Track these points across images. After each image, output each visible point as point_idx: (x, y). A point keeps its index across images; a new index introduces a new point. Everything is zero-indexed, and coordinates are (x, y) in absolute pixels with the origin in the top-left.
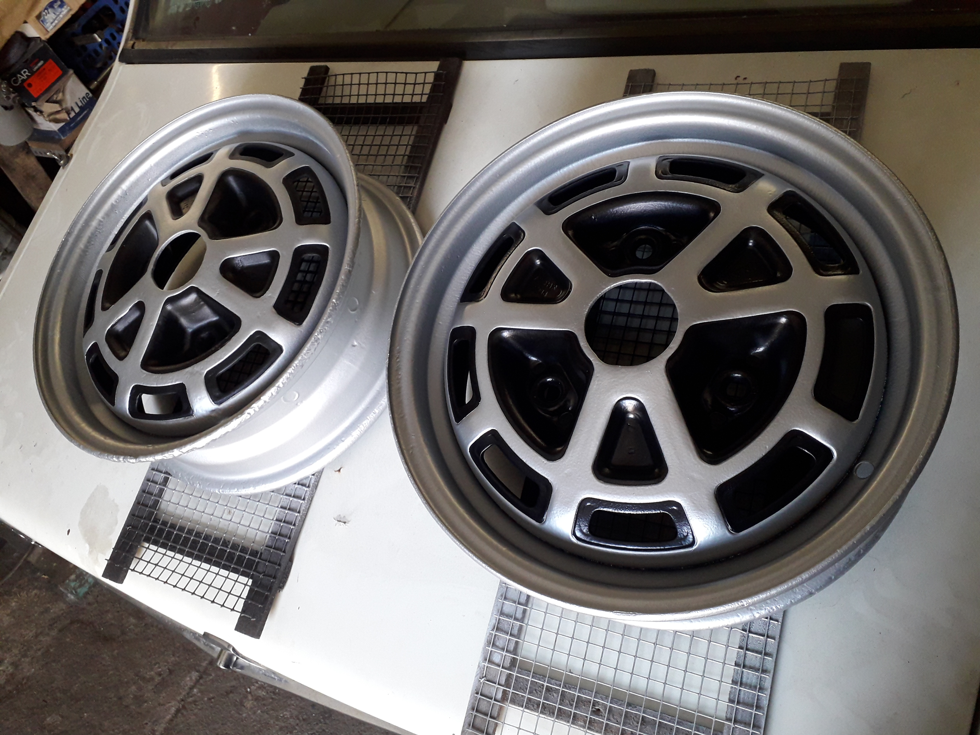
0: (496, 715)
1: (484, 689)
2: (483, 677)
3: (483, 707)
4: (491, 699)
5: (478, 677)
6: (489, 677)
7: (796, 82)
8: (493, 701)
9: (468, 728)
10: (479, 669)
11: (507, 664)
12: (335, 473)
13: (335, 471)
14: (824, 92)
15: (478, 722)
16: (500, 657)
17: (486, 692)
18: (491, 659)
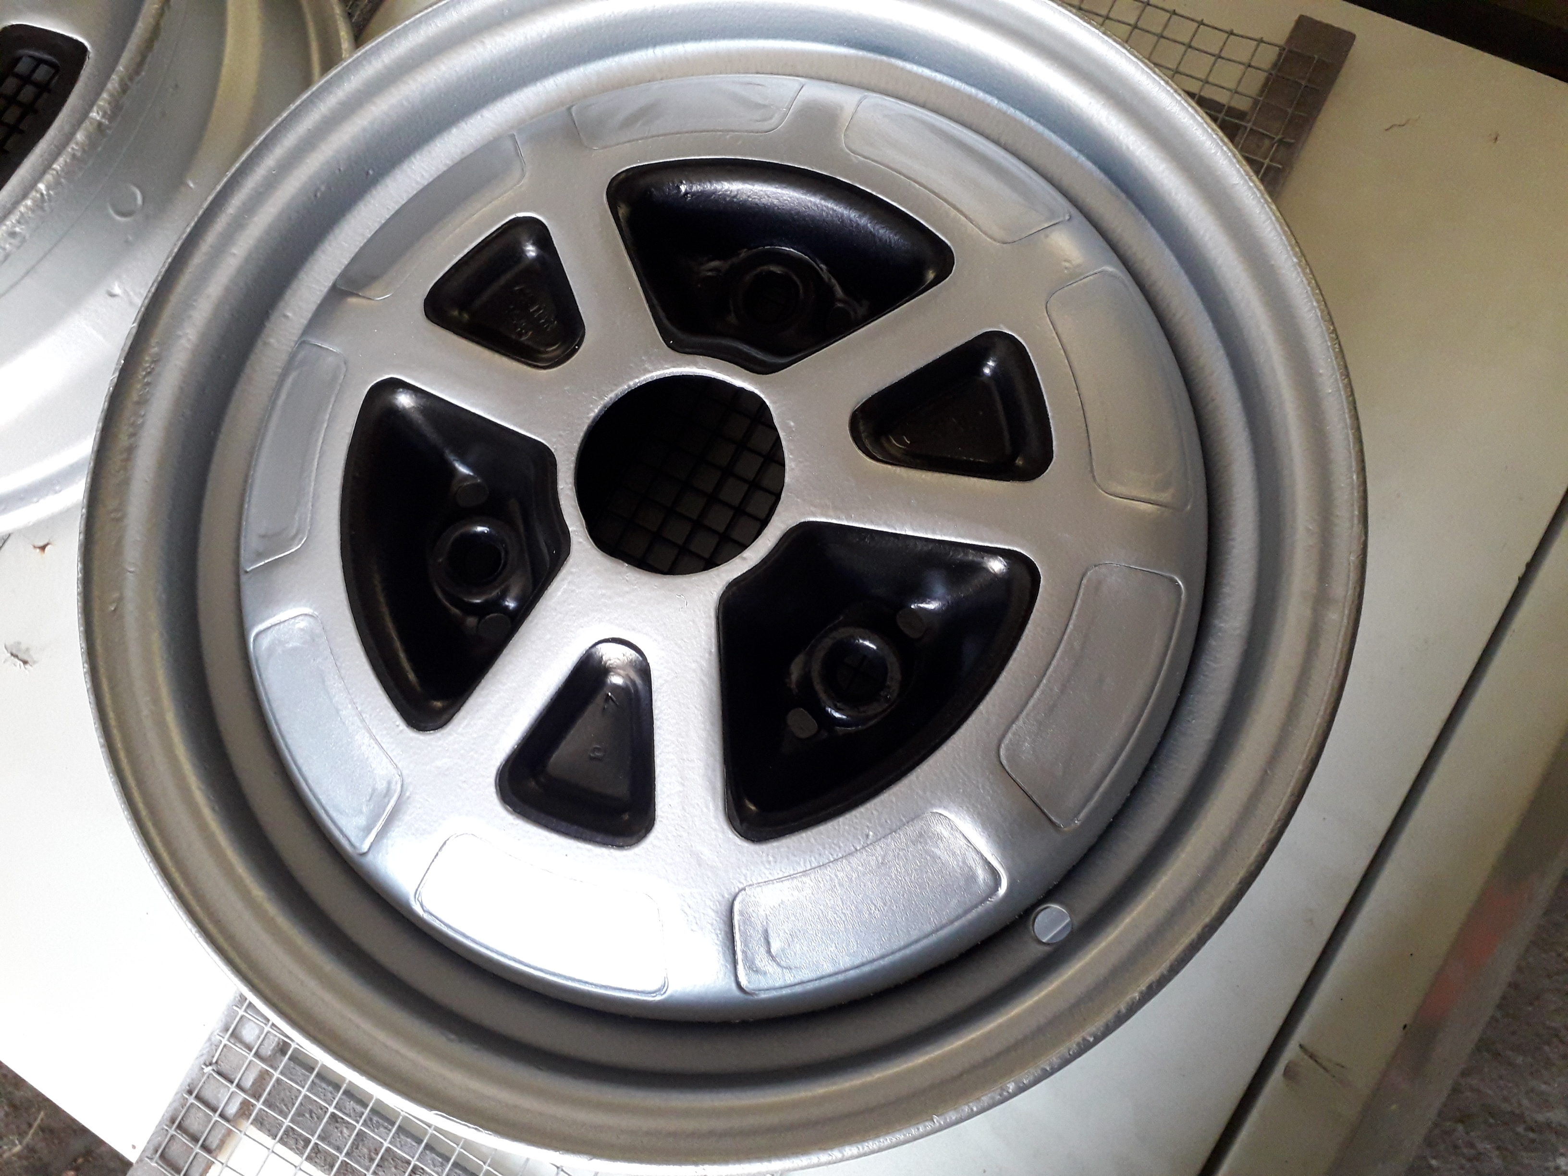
0: (214, 1146)
1: (206, 1086)
2: (211, 1064)
3: (194, 1123)
4: (214, 1110)
5: (202, 1060)
6: (225, 1067)
7: (1204, 25)
8: (216, 1117)
9: (151, 1159)
10: (208, 1044)
11: (267, 1051)
12: (33, 550)
13: (35, 547)
14: (1249, 66)
15: (175, 1151)
16: (257, 1032)
17: (208, 1094)
18: (237, 1031)
